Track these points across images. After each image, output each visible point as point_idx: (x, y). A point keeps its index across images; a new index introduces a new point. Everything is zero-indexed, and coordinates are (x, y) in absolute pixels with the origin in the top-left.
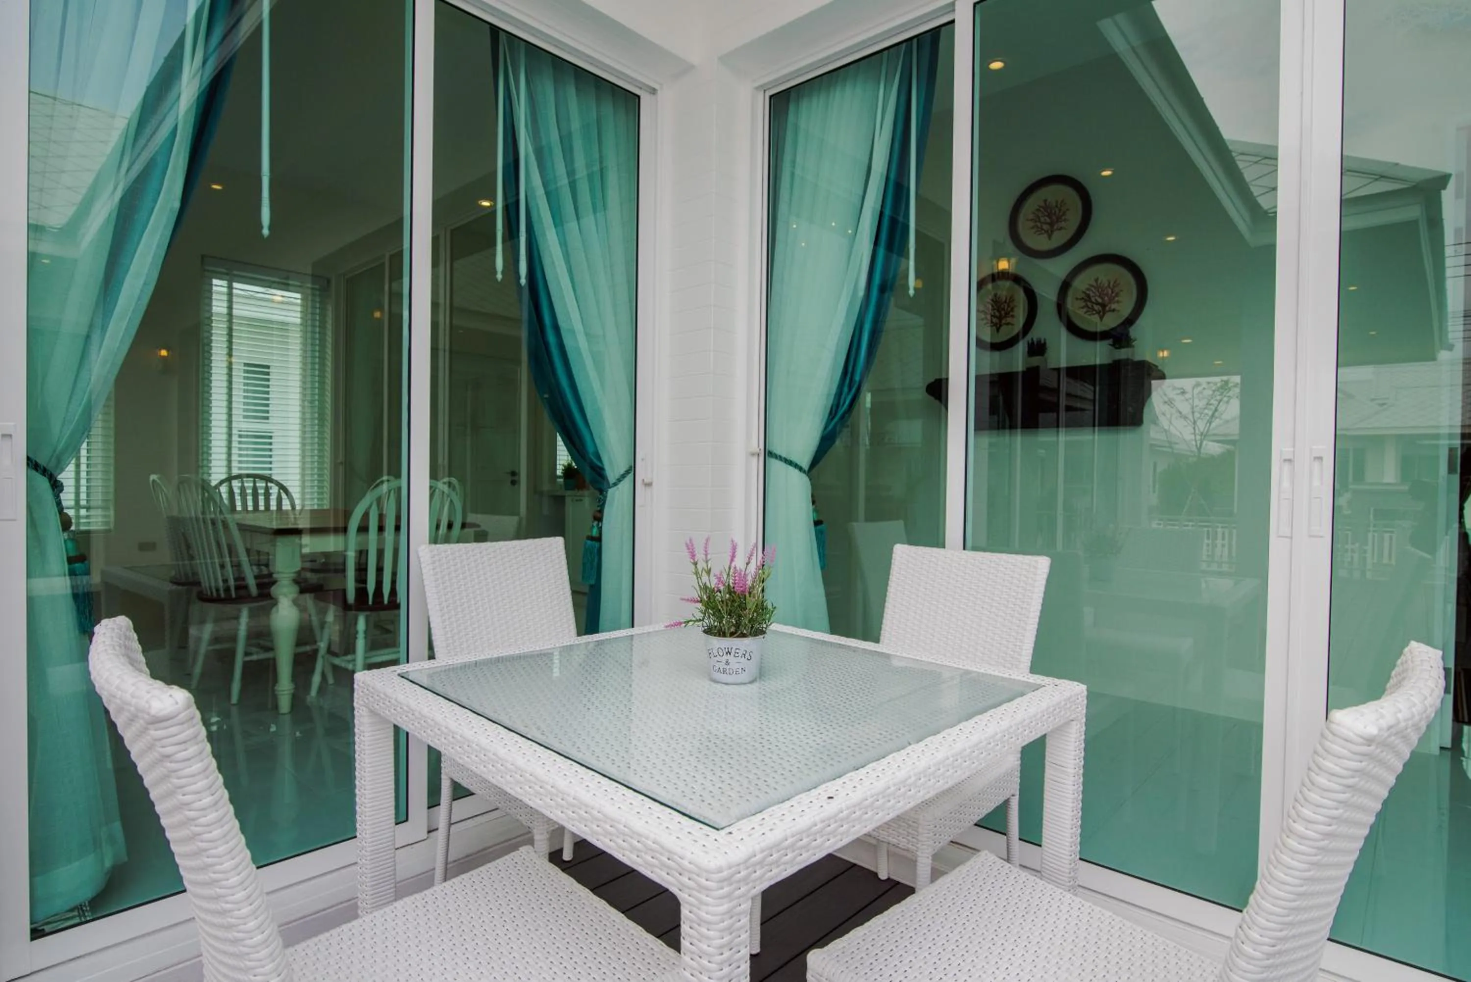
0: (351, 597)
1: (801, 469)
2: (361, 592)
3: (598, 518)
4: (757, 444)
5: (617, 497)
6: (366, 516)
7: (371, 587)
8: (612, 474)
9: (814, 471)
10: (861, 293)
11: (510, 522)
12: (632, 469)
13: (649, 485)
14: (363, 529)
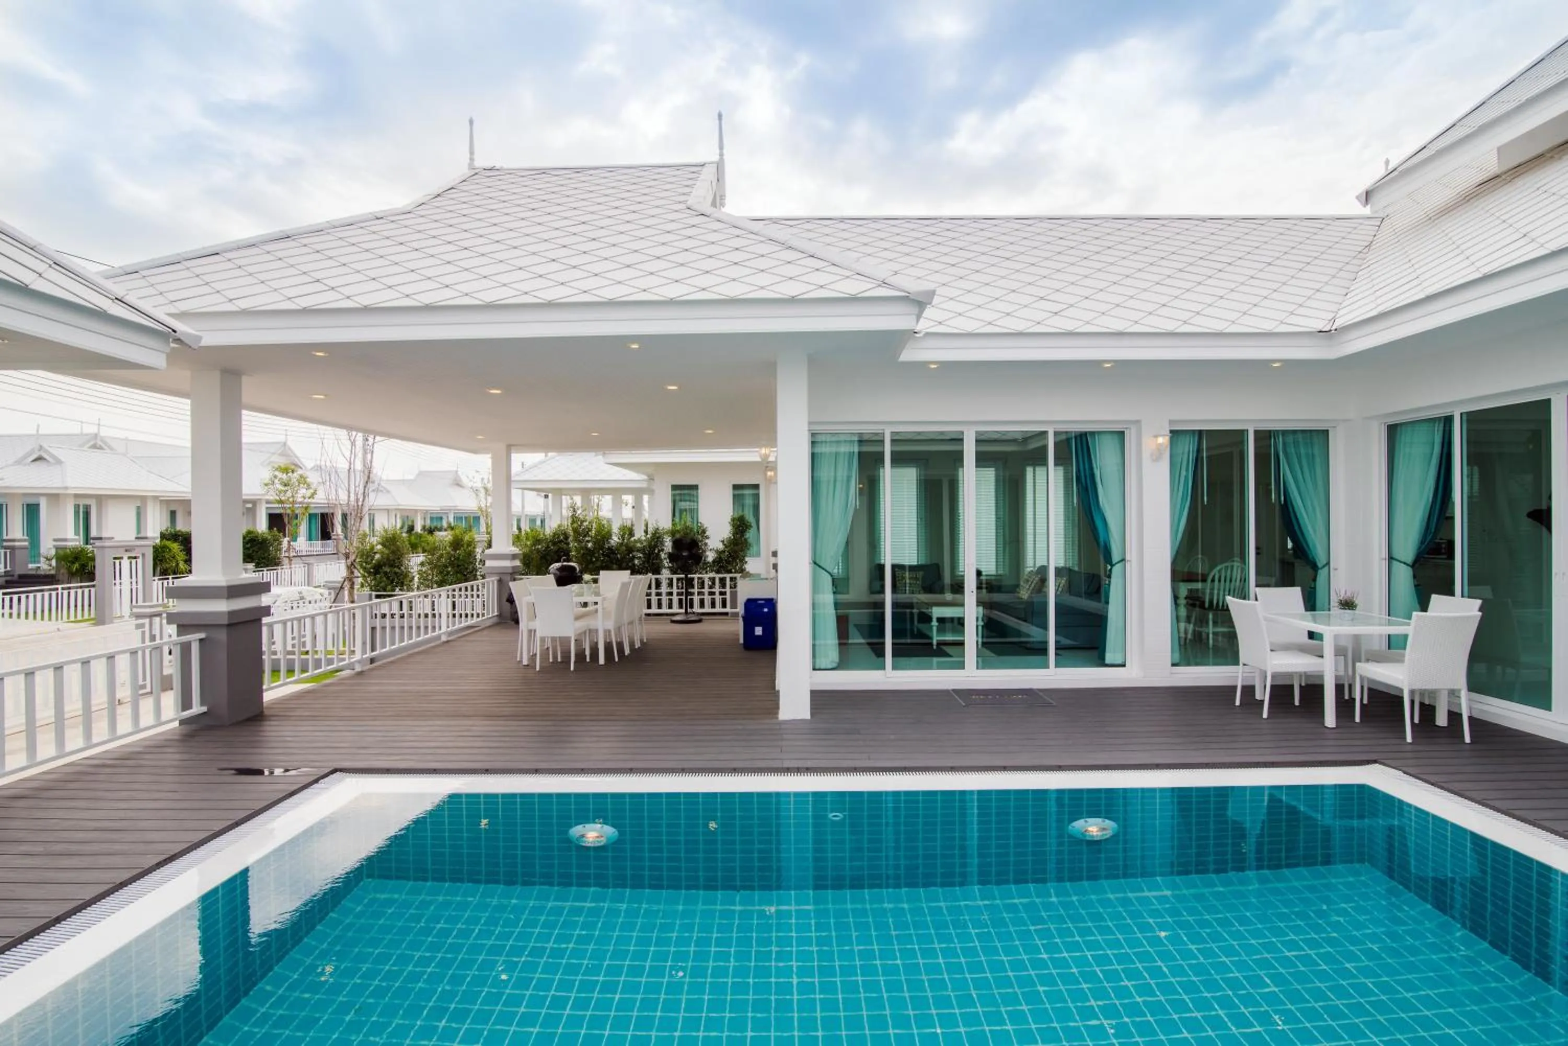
0: (1207, 605)
1: (1408, 565)
2: (1211, 602)
3: (1314, 580)
4: (1385, 554)
5: (1322, 574)
6: (1214, 577)
7: (1215, 602)
8: (1320, 565)
9: (1417, 565)
10: (1431, 499)
11: (1273, 580)
12: (1328, 563)
13: (1336, 569)
14: (1213, 581)
